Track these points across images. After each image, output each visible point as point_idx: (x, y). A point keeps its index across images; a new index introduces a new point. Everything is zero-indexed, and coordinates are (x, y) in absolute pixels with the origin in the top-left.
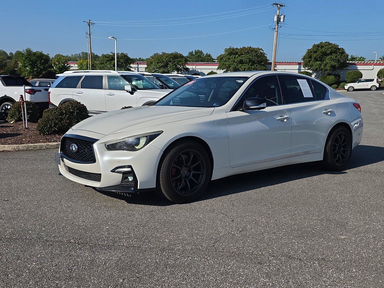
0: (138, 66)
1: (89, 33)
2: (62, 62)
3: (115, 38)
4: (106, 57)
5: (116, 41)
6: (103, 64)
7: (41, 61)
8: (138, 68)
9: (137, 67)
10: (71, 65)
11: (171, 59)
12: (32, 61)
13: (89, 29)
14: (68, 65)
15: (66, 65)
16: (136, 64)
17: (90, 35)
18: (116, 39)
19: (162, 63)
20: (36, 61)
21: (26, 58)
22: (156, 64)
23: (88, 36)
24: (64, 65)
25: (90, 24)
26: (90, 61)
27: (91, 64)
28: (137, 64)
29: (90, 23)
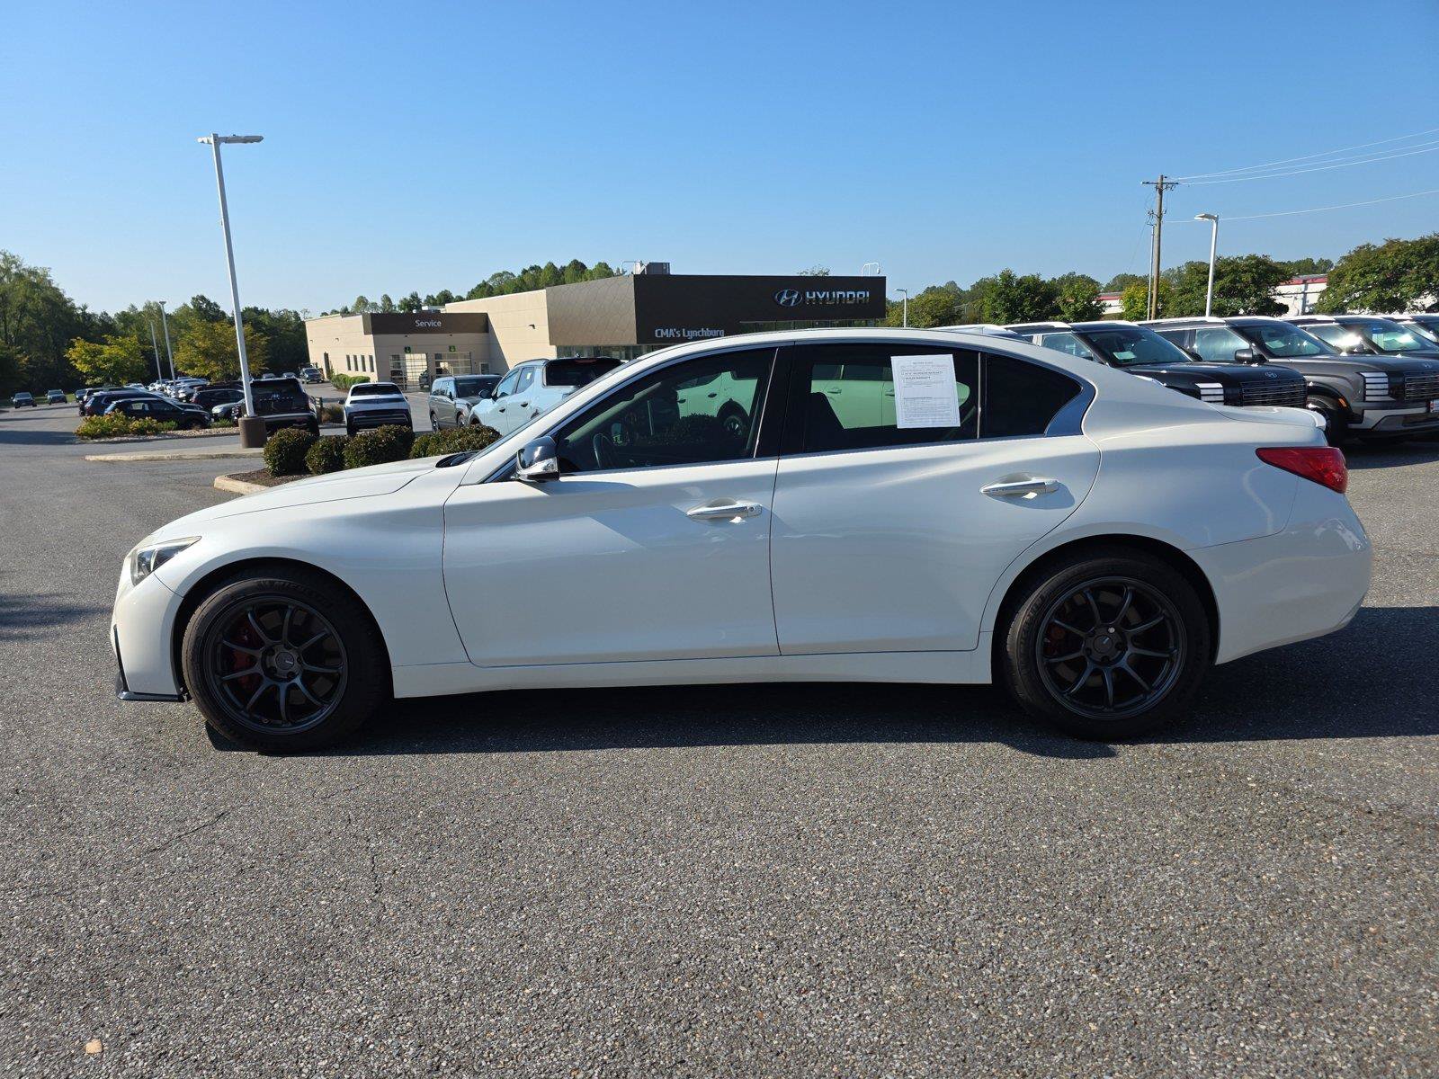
0: (1306, 289)
1: (1156, 212)
2: (1083, 297)
3: (1214, 218)
4: (1198, 272)
5: (1215, 225)
6: (1190, 291)
7: (1033, 298)
8: (1305, 294)
9: (1303, 293)
10: (1108, 303)
11: (1413, 259)
12: (1011, 301)
13: (1158, 201)
14: (1098, 302)
15: (1094, 303)
16: (1301, 282)
17: (1160, 217)
18: (1216, 219)
19: (1378, 273)
20: (1022, 299)
21: (999, 295)
22: (1356, 278)
23: (1155, 221)
24: (1089, 302)
25: (1164, 186)
26: (1155, 287)
27: (1157, 295)
28: (1304, 282)
29: (1162, 184)
